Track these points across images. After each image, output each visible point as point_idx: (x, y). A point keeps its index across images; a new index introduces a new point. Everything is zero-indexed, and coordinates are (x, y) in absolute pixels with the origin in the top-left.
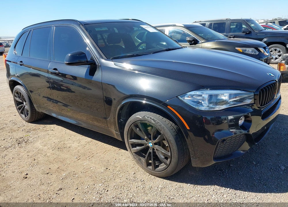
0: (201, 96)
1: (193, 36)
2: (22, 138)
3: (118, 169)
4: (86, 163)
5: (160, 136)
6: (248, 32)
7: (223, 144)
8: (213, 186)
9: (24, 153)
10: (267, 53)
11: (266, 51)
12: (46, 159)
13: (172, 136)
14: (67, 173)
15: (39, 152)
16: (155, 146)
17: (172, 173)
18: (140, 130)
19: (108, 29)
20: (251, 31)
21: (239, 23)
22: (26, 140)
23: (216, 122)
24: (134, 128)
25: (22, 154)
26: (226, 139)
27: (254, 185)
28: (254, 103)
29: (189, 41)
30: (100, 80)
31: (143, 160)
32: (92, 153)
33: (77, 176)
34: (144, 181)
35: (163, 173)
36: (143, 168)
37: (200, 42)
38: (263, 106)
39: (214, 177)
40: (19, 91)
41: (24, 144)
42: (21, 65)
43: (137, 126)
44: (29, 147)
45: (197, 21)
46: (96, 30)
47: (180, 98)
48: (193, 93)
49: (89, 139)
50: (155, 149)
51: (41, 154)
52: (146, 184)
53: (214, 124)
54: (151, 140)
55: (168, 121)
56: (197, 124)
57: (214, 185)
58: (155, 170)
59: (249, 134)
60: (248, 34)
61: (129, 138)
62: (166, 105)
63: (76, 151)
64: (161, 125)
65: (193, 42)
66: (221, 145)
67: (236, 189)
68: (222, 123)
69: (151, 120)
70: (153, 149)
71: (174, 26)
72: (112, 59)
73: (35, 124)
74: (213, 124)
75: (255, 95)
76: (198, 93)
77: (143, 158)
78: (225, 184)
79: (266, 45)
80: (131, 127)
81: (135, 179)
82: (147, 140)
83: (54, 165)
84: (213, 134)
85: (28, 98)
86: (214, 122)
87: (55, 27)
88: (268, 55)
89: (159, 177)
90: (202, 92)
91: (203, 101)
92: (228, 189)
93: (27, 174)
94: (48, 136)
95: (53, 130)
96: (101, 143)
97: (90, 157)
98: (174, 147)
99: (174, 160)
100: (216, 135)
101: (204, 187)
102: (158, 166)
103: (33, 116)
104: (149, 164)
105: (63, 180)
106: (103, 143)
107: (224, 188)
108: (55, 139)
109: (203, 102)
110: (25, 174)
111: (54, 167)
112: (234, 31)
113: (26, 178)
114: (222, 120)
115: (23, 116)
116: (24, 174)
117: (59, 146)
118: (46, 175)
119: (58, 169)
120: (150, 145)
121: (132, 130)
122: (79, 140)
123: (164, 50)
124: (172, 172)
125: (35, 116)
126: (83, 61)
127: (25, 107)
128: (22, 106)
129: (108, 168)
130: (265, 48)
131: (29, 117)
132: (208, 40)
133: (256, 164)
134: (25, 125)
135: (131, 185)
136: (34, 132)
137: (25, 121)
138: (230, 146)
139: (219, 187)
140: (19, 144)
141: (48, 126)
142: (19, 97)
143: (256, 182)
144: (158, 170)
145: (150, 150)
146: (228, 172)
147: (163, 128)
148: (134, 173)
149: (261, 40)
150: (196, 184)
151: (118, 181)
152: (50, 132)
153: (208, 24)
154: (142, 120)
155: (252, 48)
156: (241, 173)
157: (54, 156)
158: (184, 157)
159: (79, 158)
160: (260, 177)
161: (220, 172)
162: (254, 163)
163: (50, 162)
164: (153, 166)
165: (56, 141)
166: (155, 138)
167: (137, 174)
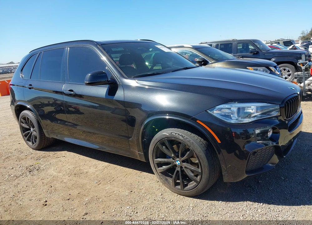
0: (230, 109)
1: (202, 56)
2: (32, 165)
3: (143, 191)
4: (108, 187)
5: (189, 152)
6: (255, 53)
7: (254, 157)
8: (245, 202)
9: (38, 181)
10: (278, 72)
11: (277, 70)
12: (64, 185)
13: (202, 152)
14: (90, 197)
15: (54, 178)
16: (183, 163)
17: (203, 191)
18: (167, 147)
19: (124, 50)
20: (259, 51)
21: (246, 44)
22: (37, 168)
23: (245, 137)
24: (160, 146)
25: (36, 182)
26: (256, 151)
27: (286, 199)
28: (281, 115)
29: (199, 62)
30: (122, 99)
31: (171, 180)
32: (112, 177)
33: (101, 200)
34: (173, 201)
35: (193, 192)
36: (170, 188)
37: (210, 63)
38: (289, 118)
39: (244, 194)
40: (26, 116)
41: (36, 171)
42: (30, 88)
43: (163, 144)
44: (42, 174)
45: (203, 42)
46: (113, 50)
47: (210, 112)
48: (222, 106)
49: (106, 164)
50: (183, 167)
51: (57, 181)
52: (176, 203)
53: (244, 139)
54: (178, 157)
55: (196, 137)
56: (227, 139)
57: (247, 201)
58: (184, 190)
59: (279, 146)
60: (256, 54)
61: (154, 158)
62: (195, 120)
63: (94, 176)
64: (190, 140)
65: (203, 63)
66: (253, 157)
67: (269, 204)
68: (250, 137)
69: (179, 136)
70: (181, 167)
71: (183, 47)
72: (134, 78)
73: (44, 152)
74: (242, 138)
75: (280, 108)
76: (227, 106)
77: (170, 178)
78: (257, 200)
79: (276, 65)
80: (157, 146)
81: (163, 200)
82: (174, 158)
83: (74, 191)
84: (244, 147)
85: (37, 123)
86: (243, 136)
87: (69, 48)
88: (279, 74)
89: (189, 197)
90: (231, 105)
91: (232, 114)
92: (262, 204)
93: (46, 201)
94: (60, 163)
95: (64, 156)
96: (120, 166)
97: (111, 181)
98: (205, 162)
99: (205, 176)
100: (247, 148)
101: (237, 203)
102: (187, 185)
103: (42, 142)
104: (176, 184)
105: (87, 205)
106: (122, 167)
107: (257, 204)
108: (69, 166)
109: (232, 116)
110: (45, 201)
111: (75, 192)
112: (241, 52)
113: (46, 205)
114: (250, 135)
115: (30, 143)
116: (42, 202)
117: (75, 171)
118: (67, 201)
119: (79, 194)
120: (177, 163)
121: (158, 148)
122: (95, 165)
123: (182, 69)
124: (203, 189)
125: (44, 142)
126: (103, 80)
127: (33, 134)
128: (29, 133)
129: (132, 191)
130: (275, 67)
131: (37, 144)
132: (218, 60)
133: (285, 179)
134: (32, 153)
135: (161, 206)
136: (45, 159)
137: (31, 149)
138: (261, 159)
139: (252, 202)
140: (30, 172)
141: (59, 153)
142: (26, 123)
143: (287, 196)
144: (188, 189)
145: (178, 169)
146: (257, 188)
147: (193, 144)
148: (161, 194)
149: (270, 59)
150: (228, 201)
151: (146, 202)
152: (63, 159)
153: (214, 45)
154: (169, 136)
155: (264, 67)
156: (271, 188)
157: (72, 182)
158: (215, 172)
159: (99, 183)
160: (291, 191)
161: (250, 188)
162: (283, 178)
163: (69, 188)
164: (182, 185)
165: (71, 167)
166: (183, 155)
167: (164, 194)
